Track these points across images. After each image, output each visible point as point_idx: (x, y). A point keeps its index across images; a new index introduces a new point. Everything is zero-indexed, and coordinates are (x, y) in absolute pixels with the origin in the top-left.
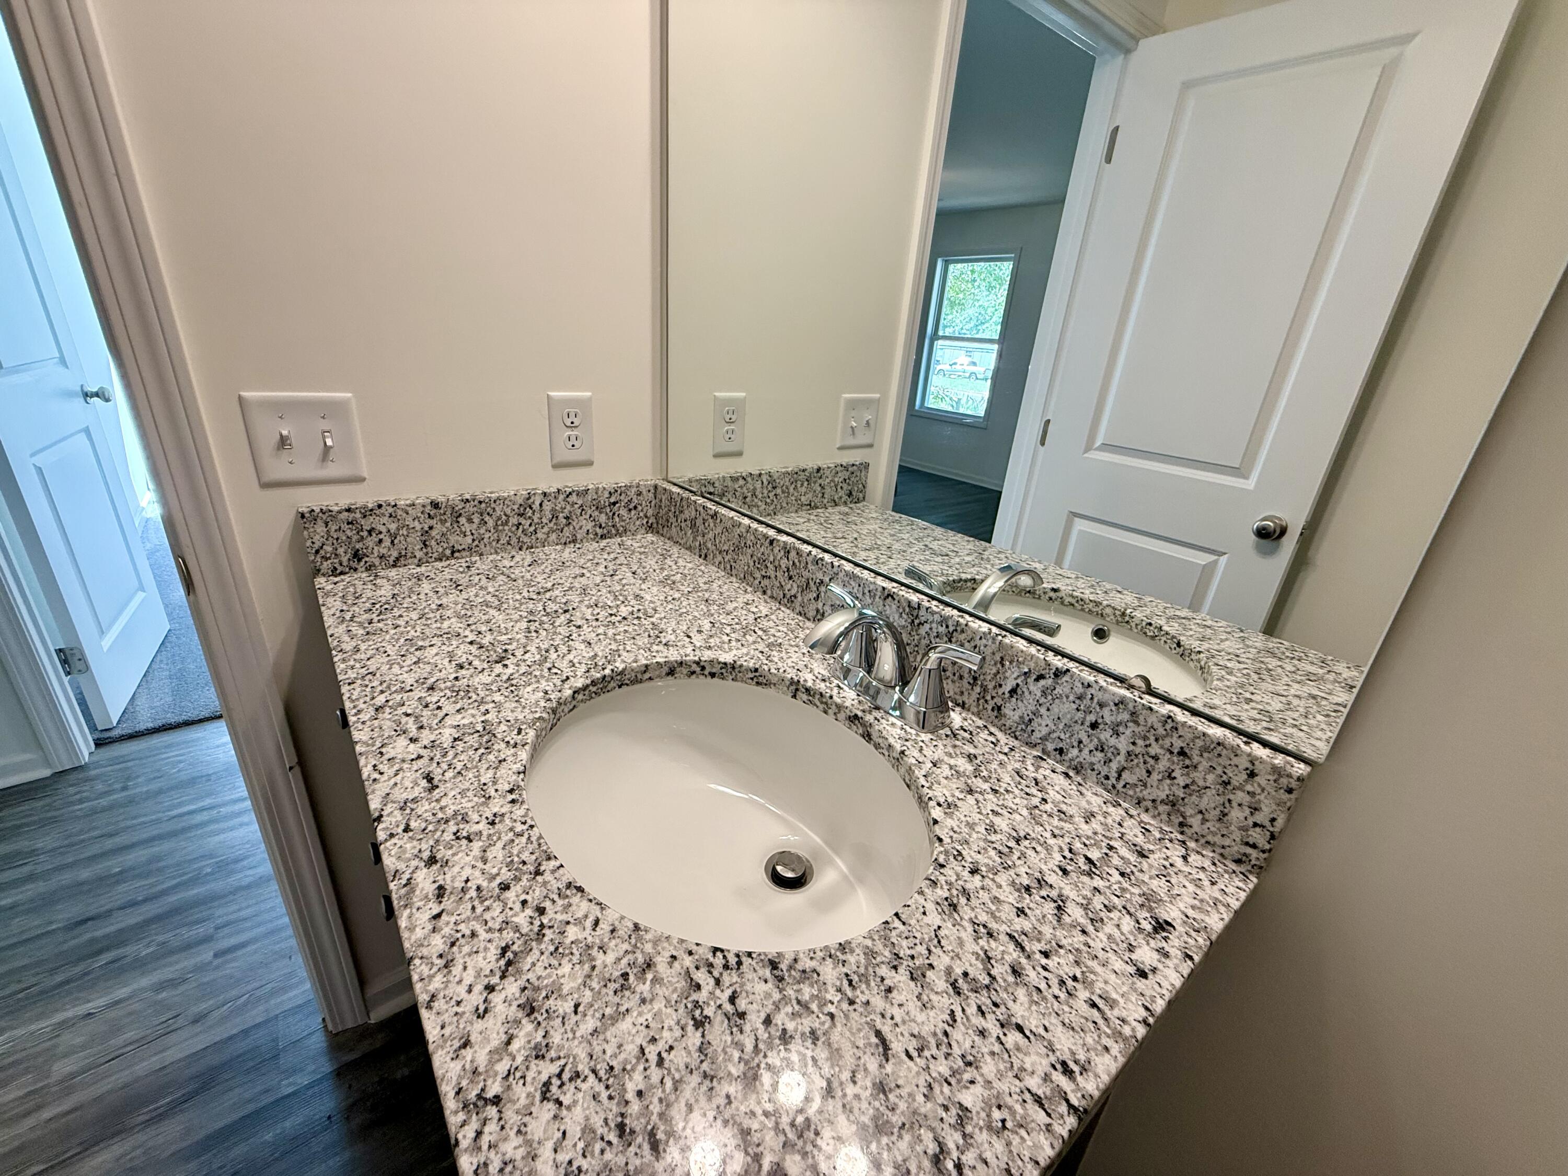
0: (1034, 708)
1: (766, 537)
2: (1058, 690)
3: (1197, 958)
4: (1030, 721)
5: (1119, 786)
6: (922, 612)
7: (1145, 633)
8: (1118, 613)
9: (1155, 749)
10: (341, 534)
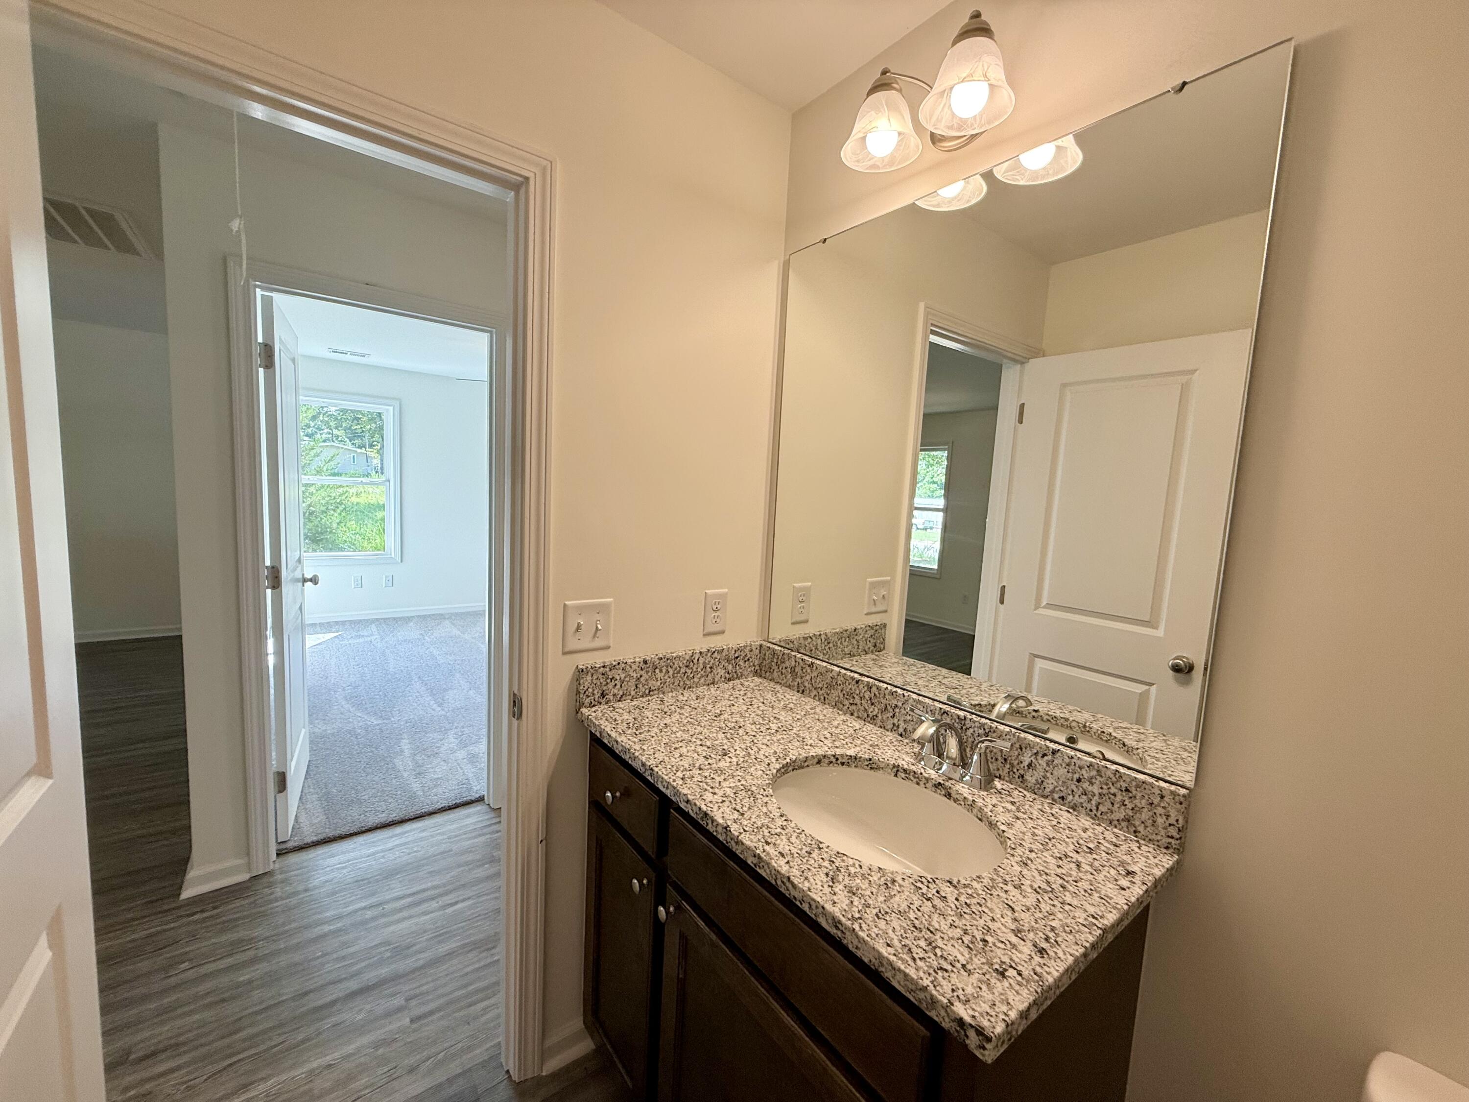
0: (1043, 774)
1: (853, 678)
2: (1056, 762)
3: (1149, 884)
4: (1042, 782)
5: (1099, 814)
6: (968, 722)
7: (1101, 738)
8: (1081, 725)
9: (1113, 790)
10: (598, 681)
